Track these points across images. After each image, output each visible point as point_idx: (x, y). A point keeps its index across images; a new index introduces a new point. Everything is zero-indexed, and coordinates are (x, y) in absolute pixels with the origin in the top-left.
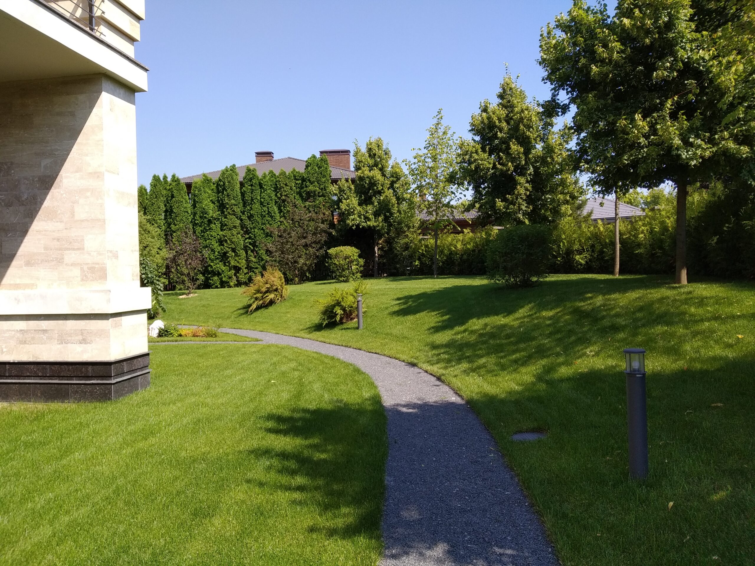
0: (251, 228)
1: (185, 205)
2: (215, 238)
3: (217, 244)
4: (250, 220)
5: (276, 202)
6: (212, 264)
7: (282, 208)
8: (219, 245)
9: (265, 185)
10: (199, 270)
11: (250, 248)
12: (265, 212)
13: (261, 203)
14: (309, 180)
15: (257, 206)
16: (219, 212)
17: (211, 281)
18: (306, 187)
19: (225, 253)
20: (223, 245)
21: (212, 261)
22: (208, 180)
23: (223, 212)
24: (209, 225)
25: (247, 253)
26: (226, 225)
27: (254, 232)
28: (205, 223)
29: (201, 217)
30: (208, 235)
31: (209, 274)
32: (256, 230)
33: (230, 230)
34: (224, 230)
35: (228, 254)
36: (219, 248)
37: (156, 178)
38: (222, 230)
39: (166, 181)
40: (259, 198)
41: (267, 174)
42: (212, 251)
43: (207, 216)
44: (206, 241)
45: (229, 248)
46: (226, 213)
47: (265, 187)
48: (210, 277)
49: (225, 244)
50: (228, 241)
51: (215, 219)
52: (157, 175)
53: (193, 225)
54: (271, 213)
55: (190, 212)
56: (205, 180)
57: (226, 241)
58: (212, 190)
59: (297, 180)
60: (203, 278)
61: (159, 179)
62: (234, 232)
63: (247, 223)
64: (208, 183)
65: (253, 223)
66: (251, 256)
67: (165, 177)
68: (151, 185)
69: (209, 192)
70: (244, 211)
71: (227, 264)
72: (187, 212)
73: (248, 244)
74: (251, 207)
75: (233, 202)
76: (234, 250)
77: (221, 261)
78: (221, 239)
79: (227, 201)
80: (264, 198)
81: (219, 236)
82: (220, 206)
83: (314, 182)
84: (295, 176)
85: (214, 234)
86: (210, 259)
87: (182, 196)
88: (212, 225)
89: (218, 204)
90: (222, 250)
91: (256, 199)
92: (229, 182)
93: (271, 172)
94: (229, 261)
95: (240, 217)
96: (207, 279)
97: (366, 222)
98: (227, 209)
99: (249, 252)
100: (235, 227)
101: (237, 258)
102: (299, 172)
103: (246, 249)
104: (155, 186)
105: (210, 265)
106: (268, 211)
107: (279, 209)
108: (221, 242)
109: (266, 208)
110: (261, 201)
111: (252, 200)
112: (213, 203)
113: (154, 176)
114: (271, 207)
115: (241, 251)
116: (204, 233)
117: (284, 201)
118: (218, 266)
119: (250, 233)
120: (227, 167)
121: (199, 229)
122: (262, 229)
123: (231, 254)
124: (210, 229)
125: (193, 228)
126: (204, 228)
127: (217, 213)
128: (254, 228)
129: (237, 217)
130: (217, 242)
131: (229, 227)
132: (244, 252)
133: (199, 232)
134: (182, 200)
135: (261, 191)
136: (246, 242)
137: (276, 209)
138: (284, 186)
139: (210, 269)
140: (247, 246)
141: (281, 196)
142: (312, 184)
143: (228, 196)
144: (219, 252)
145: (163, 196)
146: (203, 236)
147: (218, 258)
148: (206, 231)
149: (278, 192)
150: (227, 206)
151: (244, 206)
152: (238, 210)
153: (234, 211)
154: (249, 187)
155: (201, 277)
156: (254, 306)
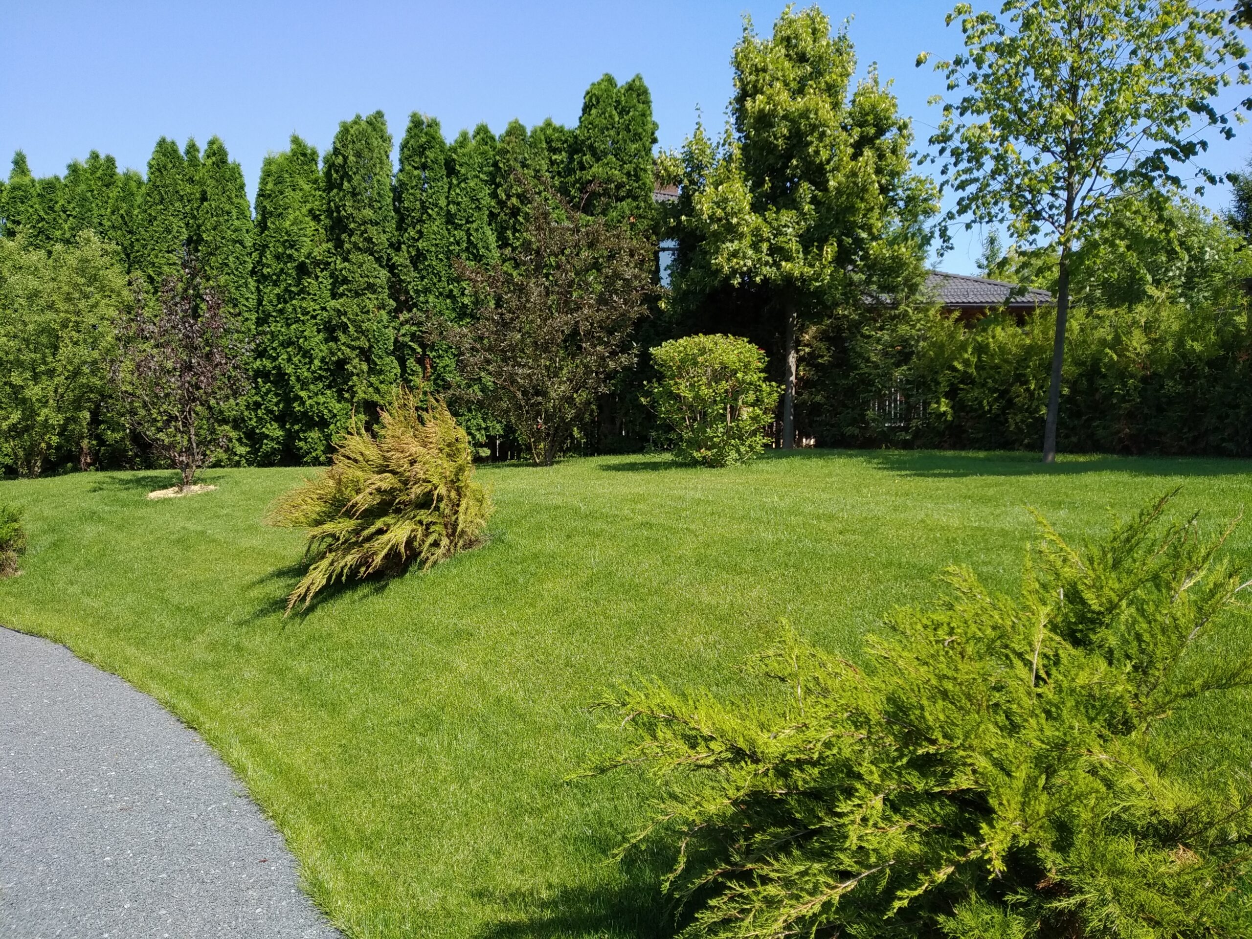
0: (417, 292)
1: (237, 223)
2: (314, 317)
3: (321, 336)
4: (416, 268)
5: (492, 216)
6: (303, 394)
7: (509, 233)
8: (327, 341)
9: (461, 165)
10: (269, 412)
11: (413, 350)
12: (458, 243)
13: (450, 219)
14: (592, 149)
15: (435, 226)
16: (330, 245)
17: (302, 444)
18: (582, 168)
19: (341, 364)
20: (336, 340)
21: (304, 385)
22: (304, 155)
23: (339, 244)
24: (298, 283)
25: (402, 363)
26: (345, 281)
27: (427, 302)
28: (287, 274)
29: (278, 257)
30: (295, 309)
31: (296, 421)
32: (431, 298)
33: (357, 294)
34: (342, 295)
35: (348, 367)
36: (324, 347)
37: (166, 149)
38: (334, 296)
39: (193, 162)
40: (443, 202)
41: (471, 133)
42: (304, 356)
43: (296, 254)
44: (288, 326)
45: (353, 348)
46: (347, 246)
47: (463, 171)
48: (297, 432)
49: (343, 338)
50: (351, 329)
51: (317, 263)
52: (169, 140)
53: (258, 281)
54: (475, 247)
55: (249, 243)
56: (295, 154)
57: (345, 328)
58: (315, 181)
59: (555, 151)
60: (279, 433)
61: (175, 151)
62: (370, 301)
63: (410, 276)
64: (304, 163)
65: (422, 278)
66: (414, 373)
67: (192, 148)
68: (151, 167)
69: (306, 187)
70: (400, 243)
71: (347, 395)
72: (241, 243)
73: (407, 339)
74: (420, 232)
75: (368, 213)
76: (365, 354)
77: (329, 387)
78: (330, 321)
79: (350, 210)
80: (458, 204)
81: (325, 314)
82: (332, 228)
83: (605, 153)
84: (549, 141)
85: (311, 306)
86: (298, 379)
87: (230, 198)
88: (307, 281)
89: (327, 221)
90: (333, 354)
91: (436, 205)
92: (358, 155)
93: (482, 130)
94: (352, 387)
95: (389, 259)
96: (291, 436)
97: (777, 265)
98: (351, 233)
99: (411, 363)
100: (371, 287)
101: (373, 379)
102: (561, 130)
103: (399, 351)
104: (159, 170)
105: (298, 398)
106: (469, 240)
107: (499, 238)
108: (330, 331)
109: (463, 233)
110: (448, 212)
111: (424, 208)
112: (316, 218)
113: (162, 143)
114: (477, 230)
115: (388, 360)
116: (286, 302)
117: (515, 212)
118: (322, 399)
119: (415, 305)
120: (358, 117)
121: (271, 292)
122: (450, 295)
123: (357, 365)
124: (302, 291)
125: (258, 288)
126: (286, 290)
127: (325, 246)
128: (426, 291)
129: (378, 260)
130: (319, 331)
131: (354, 286)
132: (396, 363)
133: (270, 302)
134: (227, 207)
135: (450, 183)
136: (403, 331)
137: (492, 238)
138: (518, 166)
139: (296, 406)
140: (405, 345)
141: (509, 197)
142: (598, 160)
143: (354, 194)
144: (323, 360)
145: (181, 199)
146: (281, 312)
147: (320, 378)
148: (292, 299)
149: (498, 185)
150: (352, 226)
151: (401, 227)
152: (381, 239)
153: (369, 240)
154: (416, 172)
155: (274, 430)
156: (317, 578)
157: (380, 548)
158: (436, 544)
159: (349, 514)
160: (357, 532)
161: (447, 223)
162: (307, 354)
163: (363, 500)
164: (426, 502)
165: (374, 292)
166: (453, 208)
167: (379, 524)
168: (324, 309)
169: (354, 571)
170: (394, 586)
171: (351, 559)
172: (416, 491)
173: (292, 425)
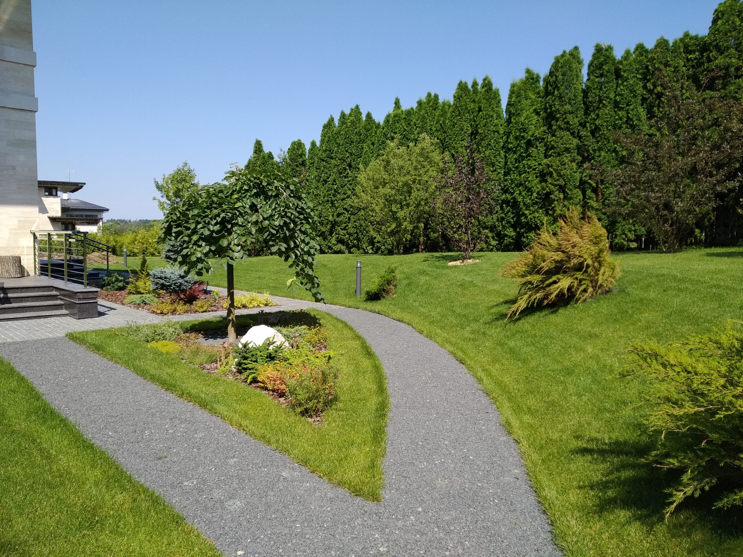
0: (594, 150)
1: (496, 121)
2: (534, 169)
3: (538, 180)
4: (593, 136)
5: (644, 100)
6: (527, 212)
7: (655, 109)
8: (541, 182)
9: (624, 72)
10: (508, 222)
11: (590, 184)
12: (621, 119)
13: (616, 105)
14: (717, 48)
15: (607, 110)
16: (545, 128)
17: (525, 240)
18: (709, 60)
19: (548, 194)
20: (546, 181)
21: (527, 207)
22: (532, 79)
23: (550, 127)
24: (526, 150)
25: (584, 194)
26: (553, 147)
27: (600, 156)
28: (521, 147)
29: (516, 138)
30: (524, 166)
31: (522, 227)
32: (603, 154)
33: (559, 155)
34: (550, 156)
35: (552, 196)
36: (539, 186)
37: (462, 87)
38: (546, 156)
39: (475, 91)
40: (612, 96)
41: (632, 50)
42: (528, 192)
43: (526, 135)
44: (520, 175)
45: (556, 186)
46: (554, 127)
47: (625, 75)
48: (523, 233)
49: (550, 180)
50: (555, 174)
51: (537, 139)
52: (463, 82)
53: (506, 152)
54: (632, 120)
55: (501, 132)
56: (527, 78)
57: (551, 174)
58: (538, 93)
59: (690, 52)
60: (513, 234)
61: (467, 87)
62: (566, 158)
63: (590, 142)
64: (532, 83)
65: (598, 142)
66: (590, 198)
67: (475, 84)
68: (455, 97)
69: (533, 97)
70: (586, 122)
71: (550, 212)
72: (497, 132)
73: (587, 179)
74: (598, 115)
75: (568, 107)
76: (562, 189)
77: (541, 208)
78: (543, 171)
79: (557, 107)
80: (622, 95)
81: (541, 167)
82: (547, 118)
83: (728, 48)
84: (686, 47)
85: (532, 163)
86: (524, 204)
87: (493, 108)
88: (532, 150)
89: (544, 115)
90: (544, 189)
91: (608, 98)
92: (564, 75)
93: (640, 48)
94: (554, 207)
95: (579, 133)
96: (519, 235)
98: (557, 120)
99: (589, 192)
100: (567, 150)
101: (566, 203)
102: (696, 38)
103: (582, 185)
104: (459, 98)
105: (524, 214)
106: (628, 117)
107: (648, 113)
108: (543, 177)
109: (624, 112)
110: (616, 101)
111: (600, 101)
112: (538, 114)
113: (460, 84)
114: (632, 110)
115: (575, 191)
116: (519, 162)
117: (659, 96)
118: (537, 215)
119: (593, 158)
120: (565, 52)
121: (512, 157)
122: (615, 151)
123: (558, 195)
124: (529, 155)
125: (505, 155)
126: (520, 156)
127: (542, 129)
128: (600, 149)
129: (572, 134)
130: (537, 177)
131: (558, 150)
132: (580, 193)
133: (512, 162)
134: (491, 113)
135: (617, 83)
136: (585, 174)
137: (643, 114)
138: (662, 67)
139: (523, 219)
140: (586, 182)
141: (655, 86)
142: (721, 54)
143: (560, 98)
144: (538, 193)
145: (469, 112)
146: (517, 168)
147: (536, 203)
148: (523, 160)
149: (649, 81)
150: (558, 115)
151: (586, 113)
152: (574, 121)
153: (567, 123)
154: (597, 80)
155: (511, 232)
156: (522, 304)
157: (554, 291)
158: (585, 291)
159: (538, 272)
160: (542, 282)
161: (615, 107)
162: (529, 190)
163: (546, 266)
164: (579, 268)
165: (569, 153)
166: (618, 98)
167: (554, 278)
168: (540, 164)
169: (541, 301)
170: (561, 311)
171: (539, 295)
172: (575, 261)
173: (520, 229)
